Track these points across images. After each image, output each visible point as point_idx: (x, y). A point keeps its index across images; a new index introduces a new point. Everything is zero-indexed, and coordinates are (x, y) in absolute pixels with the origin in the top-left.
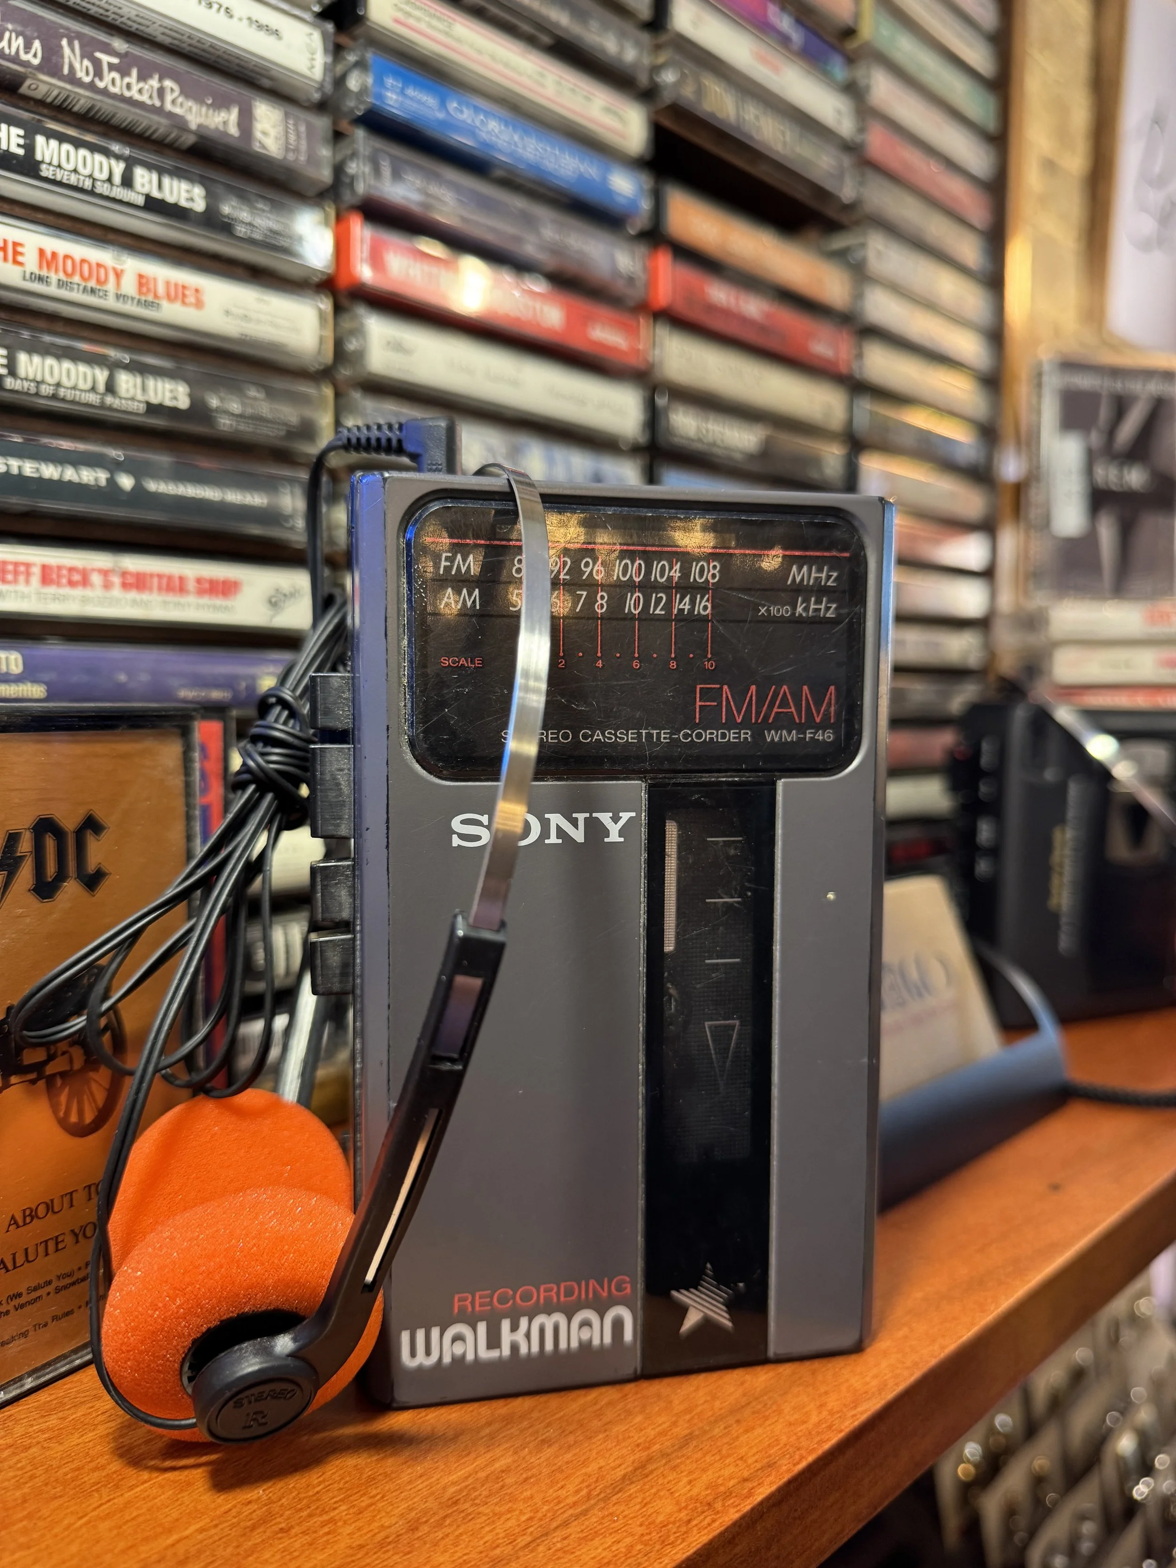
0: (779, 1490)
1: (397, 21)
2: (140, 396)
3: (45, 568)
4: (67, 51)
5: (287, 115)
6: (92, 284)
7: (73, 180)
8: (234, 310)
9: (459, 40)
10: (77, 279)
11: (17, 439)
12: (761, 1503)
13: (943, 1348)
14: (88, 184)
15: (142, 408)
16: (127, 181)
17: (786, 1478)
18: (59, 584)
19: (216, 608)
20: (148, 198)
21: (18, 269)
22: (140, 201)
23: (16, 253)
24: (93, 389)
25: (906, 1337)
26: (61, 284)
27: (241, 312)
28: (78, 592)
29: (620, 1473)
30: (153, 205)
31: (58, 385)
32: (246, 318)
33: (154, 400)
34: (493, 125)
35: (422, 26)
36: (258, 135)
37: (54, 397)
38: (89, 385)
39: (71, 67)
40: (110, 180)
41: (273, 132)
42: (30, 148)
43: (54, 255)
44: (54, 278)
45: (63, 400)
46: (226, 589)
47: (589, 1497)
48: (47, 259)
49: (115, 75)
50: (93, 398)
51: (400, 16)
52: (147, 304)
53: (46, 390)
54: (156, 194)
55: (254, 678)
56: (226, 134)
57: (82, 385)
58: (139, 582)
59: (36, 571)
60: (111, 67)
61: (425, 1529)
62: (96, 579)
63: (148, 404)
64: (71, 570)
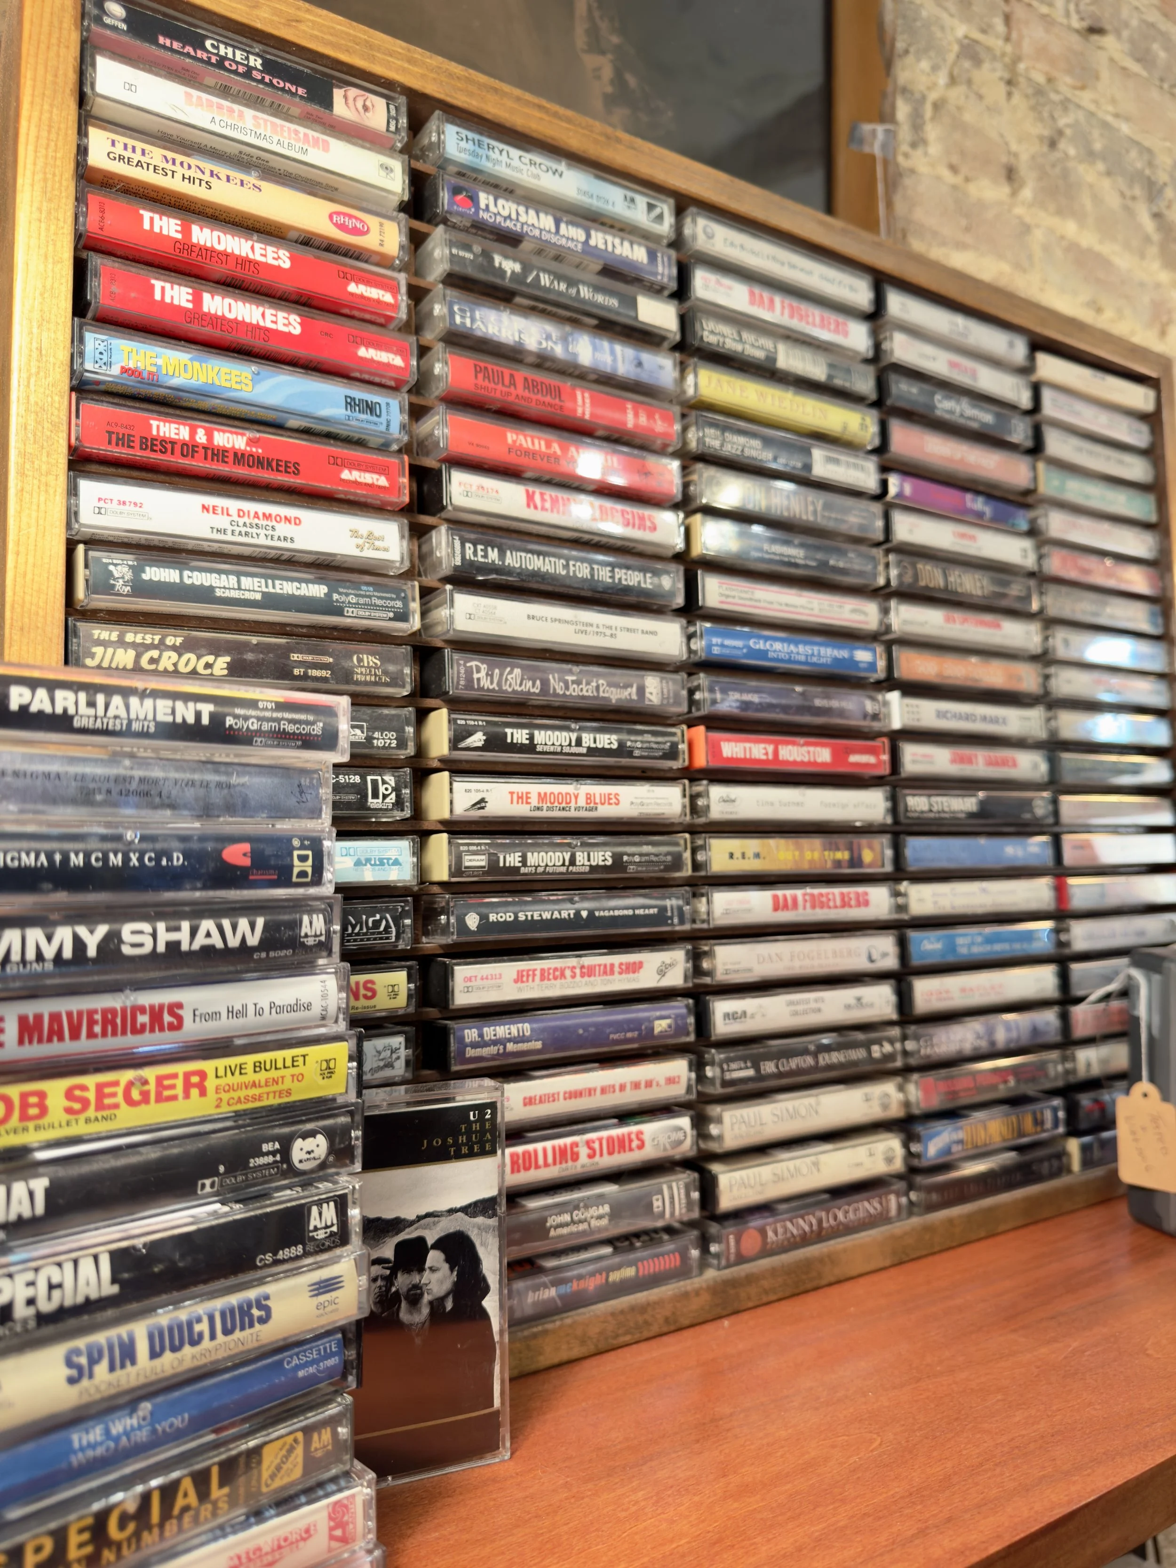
0: (1004, 1550)
1: (722, 602)
2: (587, 863)
3: (542, 970)
4: (552, 681)
5: (662, 679)
6: (564, 805)
7: (552, 749)
8: (635, 801)
9: (759, 601)
10: (556, 804)
11: (529, 899)
12: (992, 1555)
13: (1113, 1483)
14: (559, 749)
15: (587, 869)
16: (579, 743)
17: (1007, 1543)
18: (549, 979)
19: (629, 981)
20: (589, 748)
21: (528, 807)
22: (584, 751)
23: (527, 798)
24: (563, 865)
25: (1089, 1475)
26: (548, 809)
27: (639, 801)
28: (558, 982)
29: (910, 1533)
30: (592, 752)
31: (547, 865)
32: (642, 804)
33: (594, 863)
34: (778, 646)
35: (737, 601)
36: (647, 695)
37: (544, 873)
38: (561, 863)
39: (554, 689)
40: (570, 745)
41: (654, 691)
42: (531, 738)
43: (545, 794)
44: (545, 807)
45: (549, 873)
46: (635, 968)
47: (893, 1543)
48: (542, 797)
49: (575, 686)
50: (563, 869)
51: (723, 599)
52: (591, 810)
53: (540, 870)
54: (593, 745)
55: (650, 1021)
56: (631, 700)
57: (557, 864)
58: (589, 972)
59: (538, 973)
60: (573, 682)
61: (805, 1552)
62: (568, 973)
63: (591, 866)
64: (556, 969)
